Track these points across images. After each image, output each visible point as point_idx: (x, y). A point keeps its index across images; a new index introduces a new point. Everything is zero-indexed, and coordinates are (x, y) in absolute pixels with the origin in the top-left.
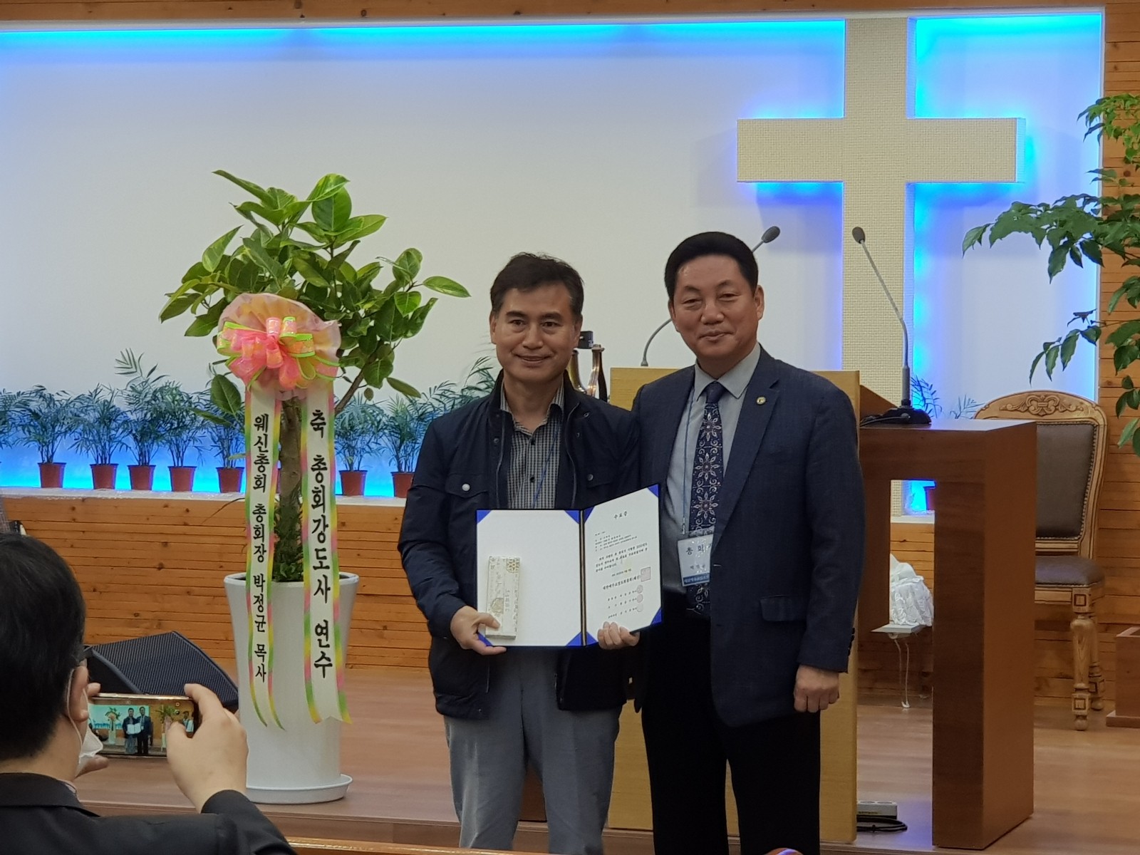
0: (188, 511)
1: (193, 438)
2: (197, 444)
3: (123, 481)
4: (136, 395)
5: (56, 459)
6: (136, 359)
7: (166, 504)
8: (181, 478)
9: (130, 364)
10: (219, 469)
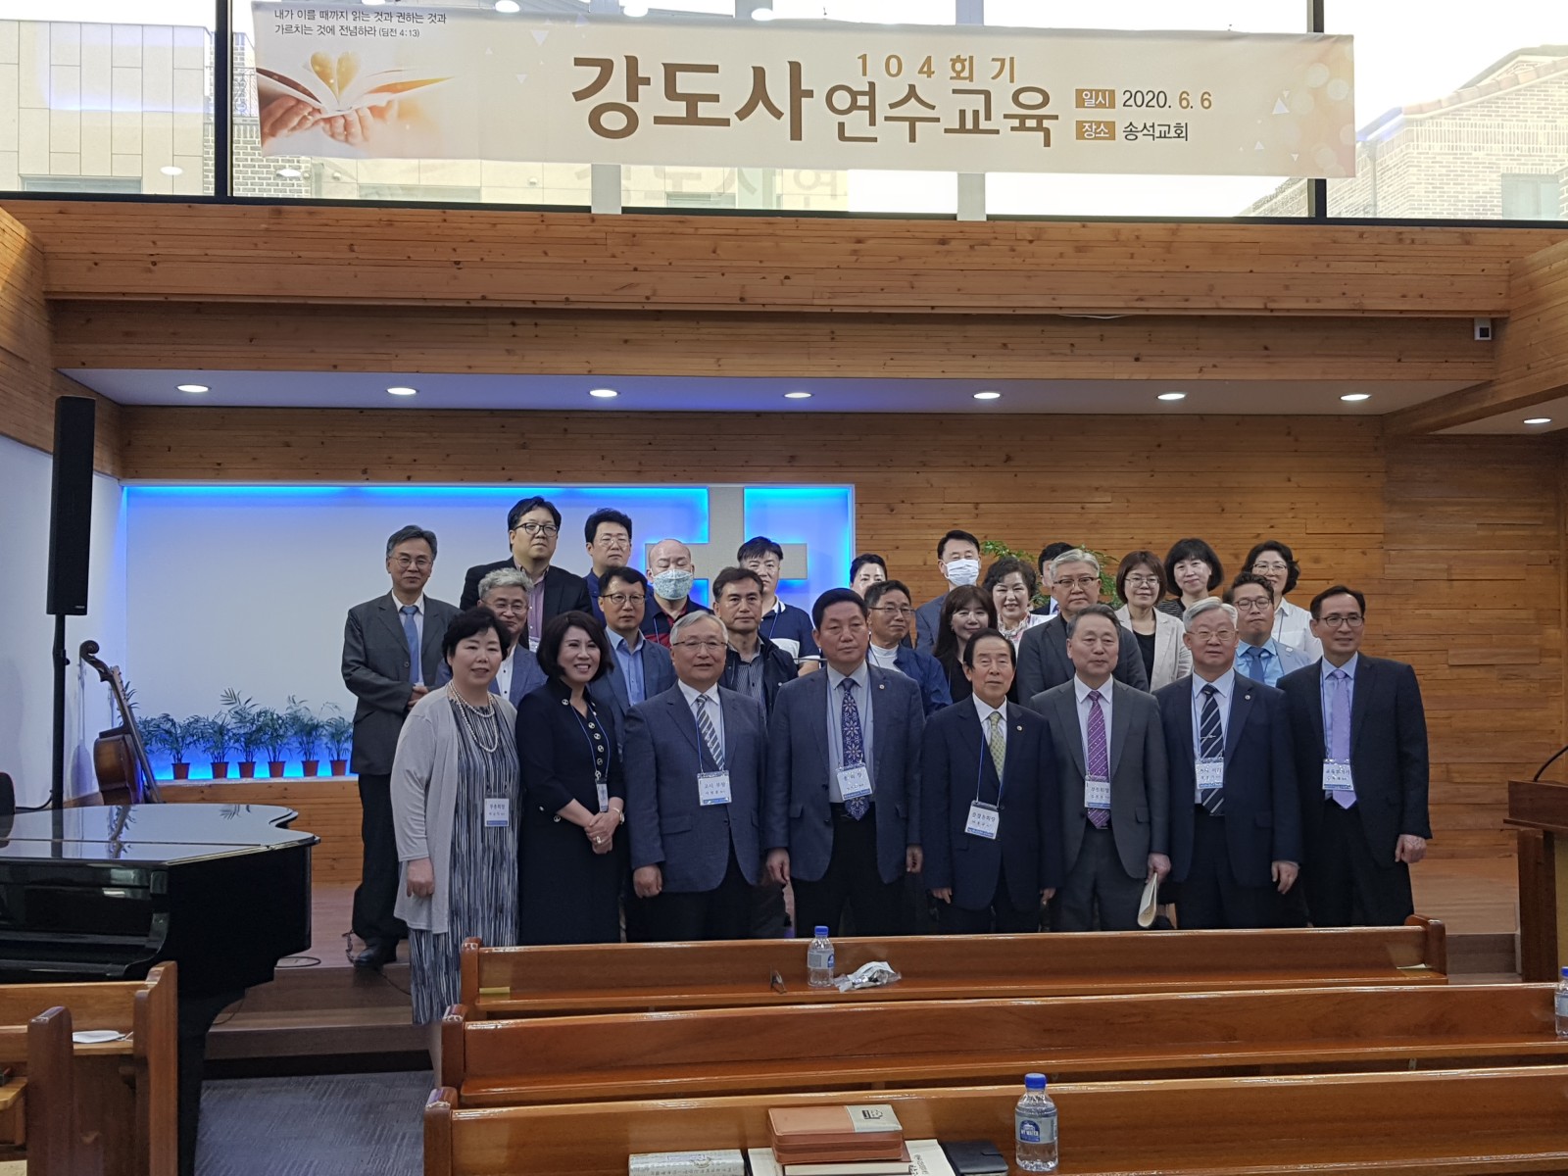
0: (286, 789)
1: (288, 744)
2: (290, 747)
3: (233, 775)
4: (241, 716)
5: (183, 761)
6: (236, 693)
7: (270, 786)
8: (276, 768)
9: (231, 698)
10: (303, 762)
